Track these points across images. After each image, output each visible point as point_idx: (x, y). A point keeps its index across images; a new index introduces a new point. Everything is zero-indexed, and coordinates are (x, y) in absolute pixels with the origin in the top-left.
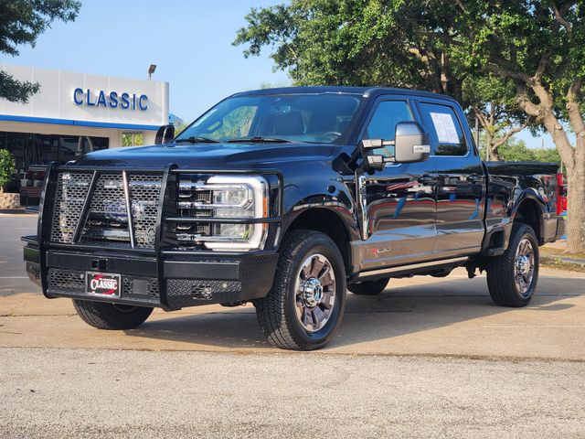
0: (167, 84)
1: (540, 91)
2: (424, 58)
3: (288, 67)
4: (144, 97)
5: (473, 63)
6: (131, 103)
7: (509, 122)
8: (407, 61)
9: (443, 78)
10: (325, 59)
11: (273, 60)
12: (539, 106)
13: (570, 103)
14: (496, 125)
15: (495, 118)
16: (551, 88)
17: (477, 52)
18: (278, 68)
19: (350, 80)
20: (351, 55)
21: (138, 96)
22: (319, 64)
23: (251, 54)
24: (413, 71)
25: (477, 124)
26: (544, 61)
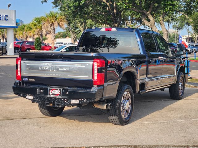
0: (15, 11)
1: (150, 17)
2: (108, 4)
3: (58, 7)
4: (7, 16)
5: (126, 7)
6: (2, 18)
7: (136, 23)
8: (101, 5)
9: (115, 11)
10: (71, 5)
11: (52, 4)
12: (150, 22)
13: (161, 21)
14: (132, 24)
15: (132, 22)
16: (154, 16)
17: (128, 3)
18: (54, 7)
19: (81, 13)
20: (81, 4)
21: (4, 15)
22: (69, 7)
23: (44, 2)
24: (104, 8)
25: (125, 24)
26: (151, 6)
